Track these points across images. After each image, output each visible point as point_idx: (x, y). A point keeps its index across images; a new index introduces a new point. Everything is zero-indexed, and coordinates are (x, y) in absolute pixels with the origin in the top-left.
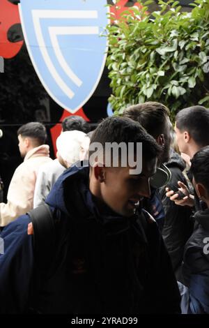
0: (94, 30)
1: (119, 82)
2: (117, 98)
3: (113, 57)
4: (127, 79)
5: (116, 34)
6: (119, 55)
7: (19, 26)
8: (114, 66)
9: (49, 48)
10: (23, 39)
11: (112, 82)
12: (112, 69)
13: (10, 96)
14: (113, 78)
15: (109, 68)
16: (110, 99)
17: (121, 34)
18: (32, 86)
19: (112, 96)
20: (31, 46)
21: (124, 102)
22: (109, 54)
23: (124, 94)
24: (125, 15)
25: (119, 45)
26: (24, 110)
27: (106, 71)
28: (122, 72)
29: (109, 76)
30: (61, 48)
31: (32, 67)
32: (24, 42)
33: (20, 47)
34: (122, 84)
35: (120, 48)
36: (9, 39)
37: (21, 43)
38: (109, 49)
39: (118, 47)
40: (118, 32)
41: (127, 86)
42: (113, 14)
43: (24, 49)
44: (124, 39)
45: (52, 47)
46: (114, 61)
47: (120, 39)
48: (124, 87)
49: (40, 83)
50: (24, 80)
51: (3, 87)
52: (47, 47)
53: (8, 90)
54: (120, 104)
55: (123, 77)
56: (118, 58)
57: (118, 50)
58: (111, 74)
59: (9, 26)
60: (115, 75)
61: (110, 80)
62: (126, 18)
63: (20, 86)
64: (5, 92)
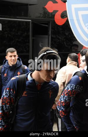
9: (78, 20)
10: (67, 17)
13: (61, 40)
18: (70, 36)
26: (66, 46)
30: (83, 20)
31: (70, 28)
33: (66, 20)
37: (66, 18)
43: (67, 21)
45: (79, 20)
49: (73, 35)
50: (67, 34)
51: (58, 37)
52: (77, 20)
53: (60, 38)
63: (65, 36)
64: (59, 39)
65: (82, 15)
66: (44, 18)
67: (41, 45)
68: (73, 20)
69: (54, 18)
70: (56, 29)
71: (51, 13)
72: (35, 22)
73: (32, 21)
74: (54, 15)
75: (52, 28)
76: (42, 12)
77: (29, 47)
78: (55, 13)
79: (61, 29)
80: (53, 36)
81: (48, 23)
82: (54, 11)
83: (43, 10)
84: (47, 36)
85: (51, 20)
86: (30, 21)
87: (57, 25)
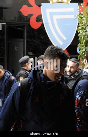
0: (72, 16)
1: (82, 38)
2: (81, 45)
3: (80, 28)
4: (86, 37)
5: (82, 18)
6: (83, 26)
7: (41, 15)
8: (81, 31)
9: (53, 24)
10: (42, 21)
11: (80, 38)
12: (79, 33)
13: (36, 44)
14: (80, 36)
15: (78, 32)
16: (78, 45)
17: (84, 18)
18: (45, 40)
19: (79, 44)
20: (45, 24)
21: (85, 47)
22: (78, 27)
23: (84, 43)
24: (86, 10)
25: (83, 22)
26: (42, 50)
27: (77, 33)
28: (84, 34)
29: (78, 36)
31: (46, 32)
32: (43, 22)
33: (41, 24)
34: (84, 39)
35: (83, 23)
36: (36, 21)
37: (41, 22)
38: (79, 24)
39: (82, 23)
40: (83, 17)
41: (86, 40)
42: (81, 9)
43: (43, 25)
44: (85, 20)
45: (54, 24)
46: (80, 29)
47: (83, 20)
48: (85, 40)
49: (49, 39)
50: (42, 38)
51: (34, 41)
53: (36, 42)
54: (83, 47)
55: (84, 36)
56: (82, 28)
57: (83, 25)
58: (79, 35)
59: (37, 16)
60: (81, 35)
61: (79, 37)
62: (86, 11)
63: (40, 40)
64: (34, 42)
65: (57, 19)
66: (19, 21)
67: (17, 48)
68: (48, 24)
69: (29, 22)
70: (31, 33)
71: (26, 17)
72: (10, 25)
73: (7, 24)
74: (29, 19)
75: (27, 32)
76: (17, 16)
77: (4, 50)
78: (31, 17)
79: (36, 33)
80: (28, 40)
81: (23, 27)
82: (29, 14)
83: (18, 14)
84: (22, 40)
85: (27, 24)
86: (5, 24)
87: (32, 28)
